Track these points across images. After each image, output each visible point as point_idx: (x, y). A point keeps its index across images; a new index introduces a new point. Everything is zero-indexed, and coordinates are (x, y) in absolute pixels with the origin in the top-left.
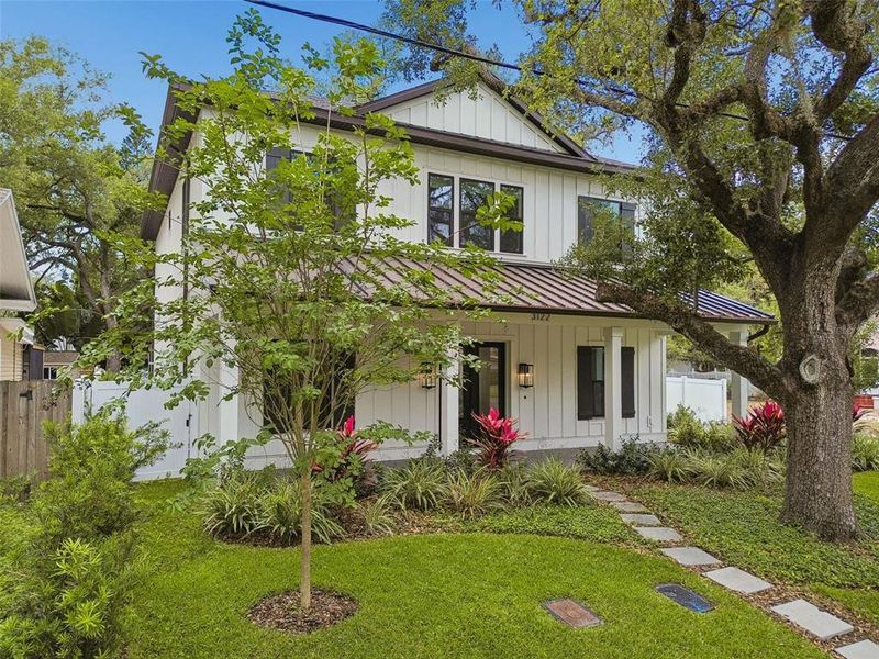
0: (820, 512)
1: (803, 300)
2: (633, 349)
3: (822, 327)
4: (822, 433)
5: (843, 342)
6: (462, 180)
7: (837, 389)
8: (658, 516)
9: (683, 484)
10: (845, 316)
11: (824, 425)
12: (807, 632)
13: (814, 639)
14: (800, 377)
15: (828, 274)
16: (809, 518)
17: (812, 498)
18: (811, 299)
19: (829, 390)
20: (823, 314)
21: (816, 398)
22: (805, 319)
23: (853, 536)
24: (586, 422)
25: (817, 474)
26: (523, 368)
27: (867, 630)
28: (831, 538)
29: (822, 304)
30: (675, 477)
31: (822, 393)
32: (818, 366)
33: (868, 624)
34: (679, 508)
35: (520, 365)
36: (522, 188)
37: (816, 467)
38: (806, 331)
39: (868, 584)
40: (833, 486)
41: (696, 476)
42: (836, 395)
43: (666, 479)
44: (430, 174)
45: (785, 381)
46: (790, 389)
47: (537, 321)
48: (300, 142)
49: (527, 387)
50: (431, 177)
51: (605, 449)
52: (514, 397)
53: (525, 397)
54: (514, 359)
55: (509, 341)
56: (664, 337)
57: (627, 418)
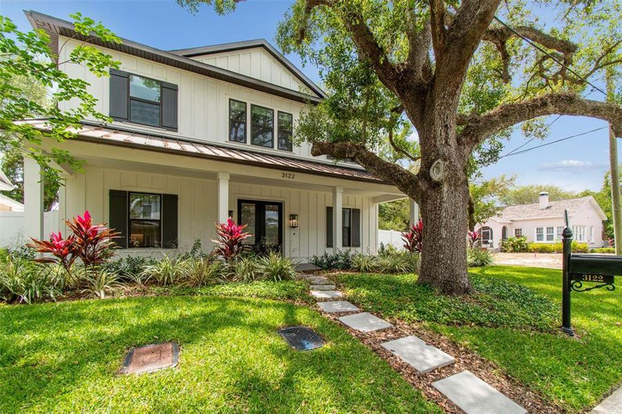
0: (442, 273)
1: (433, 124)
2: (359, 210)
3: (446, 142)
4: (445, 217)
5: (462, 157)
7: (455, 185)
8: (336, 285)
10: (463, 139)
11: (446, 211)
12: (408, 366)
13: (414, 372)
14: (431, 179)
15: (451, 101)
16: (434, 279)
17: (437, 264)
18: (438, 122)
19: (450, 185)
20: (447, 133)
21: (441, 193)
22: (434, 138)
23: (466, 291)
24: (327, 248)
25: (441, 247)
26: (293, 217)
27: (467, 361)
28: (450, 292)
29: (446, 126)
31: (445, 188)
32: (442, 167)
33: (470, 356)
35: (291, 215)
36: (291, 115)
37: (441, 242)
38: (435, 146)
39: (472, 321)
40: (452, 255)
42: (456, 190)
44: (230, 99)
45: (420, 184)
46: (424, 189)
47: (286, 179)
48: (135, 68)
49: (294, 227)
50: (231, 102)
51: (329, 256)
52: (287, 233)
53: (294, 234)
54: (287, 212)
55: (285, 202)
56: (377, 205)
57: (355, 247)
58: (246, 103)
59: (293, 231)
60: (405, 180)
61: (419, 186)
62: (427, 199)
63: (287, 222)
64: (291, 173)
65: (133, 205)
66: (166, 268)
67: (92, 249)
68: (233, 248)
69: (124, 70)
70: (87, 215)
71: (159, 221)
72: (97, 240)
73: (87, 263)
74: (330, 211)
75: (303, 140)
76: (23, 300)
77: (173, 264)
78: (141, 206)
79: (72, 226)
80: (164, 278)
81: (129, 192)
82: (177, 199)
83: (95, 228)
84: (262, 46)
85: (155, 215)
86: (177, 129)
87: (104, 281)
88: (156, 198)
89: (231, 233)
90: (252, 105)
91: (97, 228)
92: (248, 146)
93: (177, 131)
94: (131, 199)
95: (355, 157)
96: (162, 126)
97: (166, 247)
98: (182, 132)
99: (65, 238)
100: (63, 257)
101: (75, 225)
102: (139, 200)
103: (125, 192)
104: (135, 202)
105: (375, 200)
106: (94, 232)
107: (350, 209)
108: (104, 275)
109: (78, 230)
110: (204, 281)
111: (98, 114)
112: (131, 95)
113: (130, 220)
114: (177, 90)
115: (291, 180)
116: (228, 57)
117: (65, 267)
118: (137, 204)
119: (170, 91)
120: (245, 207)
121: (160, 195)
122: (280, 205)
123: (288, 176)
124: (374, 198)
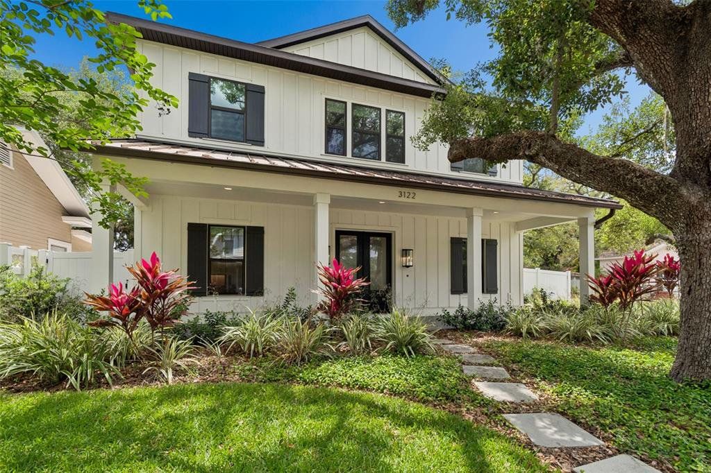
2: (496, 240)
6: (354, 105)
8: (508, 369)
9: (537, 339)
24: (458, 296)
26: (405, 252)
30: (529, 333)
34: (533, 360)
35: (403, 250)
36: (404, 114)
41: (550, 332)
43: (521, 335)
44: (326, 99)
45: (684, 191)
46: (694, 200)
47: (403, 199)
48: (217, 71)
49: (408, 267)
50: (328, 102)
51: (465, 309)
52: (398, 274)
53: (408, 276)
54: (398, 246)
55: (395, 232)
56: (522, 233)
57: (491, 293)
58: (345, 103)
59: (407, 271)
60: (649, 187)
61: (681, 196)
62: (702, 219)
63: (398, 259)
64: (411, 190)
65: (215, 240)
66: (253, 331)
67: (160, 305)
68: (341, 302)
69: (205, 74)
70: (154, 258)
71: (243, 261)
72: (167, 292)
73: (153, 326)
74: (454, 243)
75: (433, 140)
76: (71, 385)
77: (262, 324)
78: (222, 241)
79: (135, 274)
80: (250, 346)
81: (210, 225)
82: (263, 232)
83: (164, 276)
84: (367, 24)
85: (238, 253)
86: (263, 142)
87: (174, 354)
88: (238, 232)
89: (339, 281)
90: (353, 104)
91: (167, 276)
92: (348, 159)
93: (263, 146)
94: (212, 233)
95: (537, 154)
96: (246, 141)
97: (251, 294)
98: (270, 146)
99: (127, 292)
100: (124, 318)
101: (139, 272)
102: (220, 234)
103: (204, 225)
104: (217, 237)
105: (518, 226)
106: (164, 281)
107: (483, 240)
108: (174, 345)
109: (143, 280)
110: (304, 354)
111: (156, 92)
112: (212, 104)
113: (211, 260)
114: (264, 93)
115: (410, 200)
116: (324, 44)
117: (127, 332)
118: (219, 239)
119: (255, 94)
120: (345, 241)
121: (244, 227)
122: (388, 237)
123: (407, 195)
124: (517, 223)
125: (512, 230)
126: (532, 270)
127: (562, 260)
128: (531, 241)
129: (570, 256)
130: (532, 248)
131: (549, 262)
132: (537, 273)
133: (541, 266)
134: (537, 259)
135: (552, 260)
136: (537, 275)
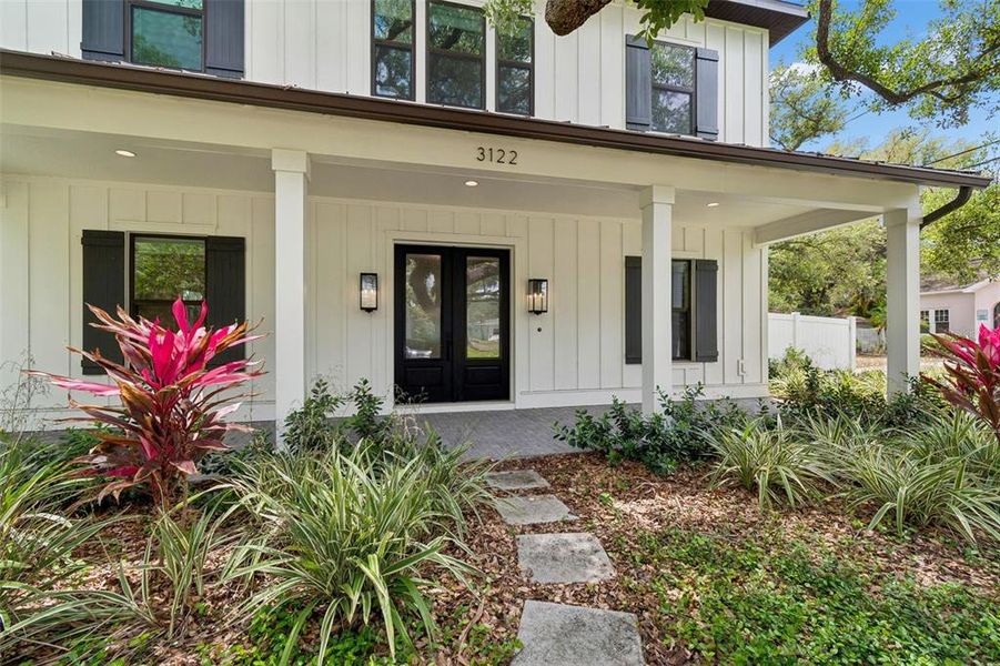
2: (715, 263)
26: (535, 285)
35: (530, 281)
36: (531, 20)
43: (754, 489)
47: (489, 165)
49: (538, 313)
52: (522, 328)
53: (539, 330)
54: (520, 273)
55: (514, 246)
56: (765, 247)
57: (704, 362)
59: (537, 321)
63: (520, 298)
64: (506, 147)
74: (633, 267)
81: (134, 236)
82: (243, 249)
105: (758, 234)
107: (689, 261)
115: (505, 168)
121: (204, 239)
122: (504, 256)
123: (496, 155)
124: (756, 228)
125: (747, 244)
126: (785, 316)
127: (833, 297)
128: (784, 267)
129: (846, 292)
130: (785, 278)
131: (812, 302)
132: (794, 321)
133: (799, 307)
134: (793, 296)
135: (816, 297)
136: (794, 326)
